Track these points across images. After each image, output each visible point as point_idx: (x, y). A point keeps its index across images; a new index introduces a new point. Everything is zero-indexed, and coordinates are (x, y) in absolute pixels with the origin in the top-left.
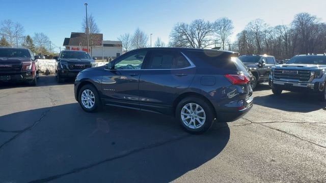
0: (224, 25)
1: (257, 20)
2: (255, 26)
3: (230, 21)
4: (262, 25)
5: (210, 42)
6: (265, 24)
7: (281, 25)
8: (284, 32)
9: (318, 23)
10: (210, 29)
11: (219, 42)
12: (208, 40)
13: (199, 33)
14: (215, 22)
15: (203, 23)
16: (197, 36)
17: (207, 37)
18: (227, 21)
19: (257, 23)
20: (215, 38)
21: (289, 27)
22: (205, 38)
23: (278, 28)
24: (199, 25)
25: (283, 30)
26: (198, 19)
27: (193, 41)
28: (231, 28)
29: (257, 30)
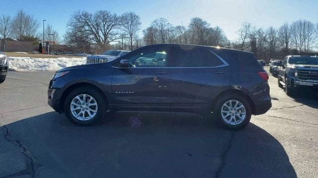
0: (131, 20)
1: (161, 18)
2: (160, 24)
3: (137, 17)
4: (166, 23)
5: (118, 36)
6: (169, 23)
7: (181, 25)
8: (184, 32)
9: (208, 27)
10: (118, 23)
11: (127, 36)
12: (115, 33)
13: (104, 25)
14: (122, 16)
15: (109, 15)
16: (103, 29)
17: (114, 30)
18: (135, 16)
19: (161, 22)
20: (123, 32)
21: (187, 28)
22: (111, 31)
23: (179, 28)
24: (104, 16)
25: (182, 30)
26: (103, 10)
27: (98, 33)
28: (138, 24)
29: (162, 28)
